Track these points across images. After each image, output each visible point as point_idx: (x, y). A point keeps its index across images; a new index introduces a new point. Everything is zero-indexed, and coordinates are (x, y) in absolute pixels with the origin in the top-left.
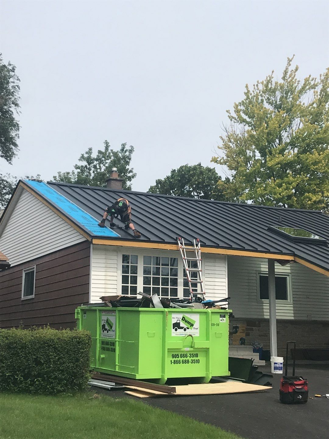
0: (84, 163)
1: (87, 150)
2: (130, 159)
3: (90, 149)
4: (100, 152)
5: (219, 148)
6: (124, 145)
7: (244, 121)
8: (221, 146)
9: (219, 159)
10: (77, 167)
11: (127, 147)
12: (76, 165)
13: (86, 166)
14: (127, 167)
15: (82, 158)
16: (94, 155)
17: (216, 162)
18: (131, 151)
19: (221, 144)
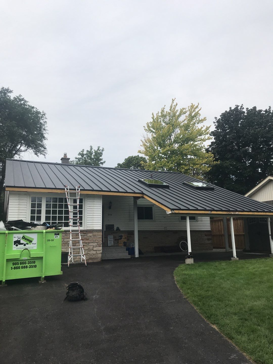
0: (80, 157)
1: (82, 150)
2: (102, 154)
3: (83, 150)
4: (88, 151)
5: (141, 145)
6: (99, 147)
7: (152, 131)
8: (142, 145)
9: (141, 151)
10: (76, 158)
11: (101, 148)
12: (76, 157)
13: (81, 158)
14: (100, 158)
15: (80, 154)
16: (85, 152)
17: (140, 152)
18: (103, 150)
19: (142, 144)
